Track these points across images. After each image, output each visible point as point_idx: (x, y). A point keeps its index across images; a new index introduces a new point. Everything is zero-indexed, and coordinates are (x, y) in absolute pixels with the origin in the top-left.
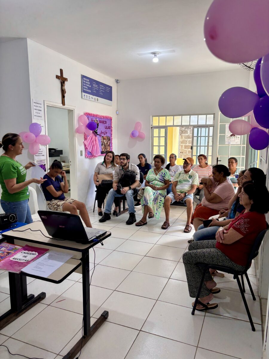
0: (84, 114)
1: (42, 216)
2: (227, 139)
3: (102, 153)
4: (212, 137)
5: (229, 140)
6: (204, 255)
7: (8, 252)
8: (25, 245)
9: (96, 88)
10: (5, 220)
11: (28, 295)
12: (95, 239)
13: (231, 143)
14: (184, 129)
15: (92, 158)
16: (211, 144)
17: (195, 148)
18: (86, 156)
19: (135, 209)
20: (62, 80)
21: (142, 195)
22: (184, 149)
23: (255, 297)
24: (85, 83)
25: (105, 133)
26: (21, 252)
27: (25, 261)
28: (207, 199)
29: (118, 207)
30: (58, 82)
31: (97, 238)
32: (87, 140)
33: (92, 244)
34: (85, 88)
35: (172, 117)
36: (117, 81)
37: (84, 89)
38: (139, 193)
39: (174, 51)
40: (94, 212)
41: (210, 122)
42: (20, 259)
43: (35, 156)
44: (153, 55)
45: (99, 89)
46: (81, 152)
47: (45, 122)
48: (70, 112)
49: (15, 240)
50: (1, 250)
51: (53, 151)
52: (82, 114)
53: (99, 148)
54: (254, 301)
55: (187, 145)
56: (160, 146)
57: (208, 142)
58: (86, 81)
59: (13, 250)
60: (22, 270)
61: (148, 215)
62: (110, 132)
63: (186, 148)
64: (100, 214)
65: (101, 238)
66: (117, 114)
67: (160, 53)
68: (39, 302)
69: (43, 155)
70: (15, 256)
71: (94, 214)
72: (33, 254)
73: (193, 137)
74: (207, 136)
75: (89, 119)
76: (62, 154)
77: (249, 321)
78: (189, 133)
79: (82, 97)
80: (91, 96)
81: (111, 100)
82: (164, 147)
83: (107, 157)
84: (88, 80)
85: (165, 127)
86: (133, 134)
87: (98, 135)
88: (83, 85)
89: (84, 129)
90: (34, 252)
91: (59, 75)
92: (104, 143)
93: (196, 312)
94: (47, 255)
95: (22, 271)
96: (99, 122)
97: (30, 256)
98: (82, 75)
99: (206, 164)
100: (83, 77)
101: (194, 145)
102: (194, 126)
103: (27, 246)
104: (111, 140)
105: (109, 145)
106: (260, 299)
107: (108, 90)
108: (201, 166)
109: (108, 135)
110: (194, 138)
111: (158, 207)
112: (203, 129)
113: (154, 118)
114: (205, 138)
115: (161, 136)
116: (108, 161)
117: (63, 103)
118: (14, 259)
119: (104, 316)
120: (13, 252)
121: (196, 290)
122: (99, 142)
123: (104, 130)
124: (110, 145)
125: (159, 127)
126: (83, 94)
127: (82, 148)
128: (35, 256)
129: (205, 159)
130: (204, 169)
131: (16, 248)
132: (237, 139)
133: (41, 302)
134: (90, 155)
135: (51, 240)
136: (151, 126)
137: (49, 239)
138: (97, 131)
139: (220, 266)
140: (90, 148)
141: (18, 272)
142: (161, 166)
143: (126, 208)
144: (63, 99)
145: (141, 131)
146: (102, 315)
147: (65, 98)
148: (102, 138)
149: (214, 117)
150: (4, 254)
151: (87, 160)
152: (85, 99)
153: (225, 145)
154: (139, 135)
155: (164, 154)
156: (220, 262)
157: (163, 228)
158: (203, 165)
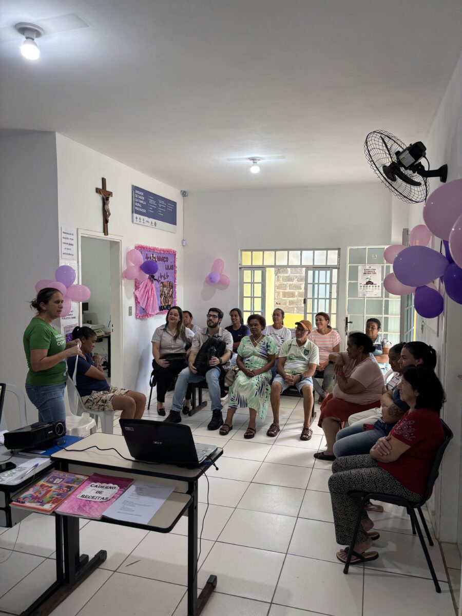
0: (136, 248)
2: (361, 289)
3: (161, 308)
4: (336, 285)
5: (364, 291)
6: (363, 478)
7: (69, 486)
8: (91, 474)
9: (154, 205)
10: (49, 433)
11: (80, 556)
12: (206, 461)
13: (368, 295)
15: (146, 317)
16: (334, 295)
17: (309, 302)
18: (136, 316)
19: (222, 403)
20: (105, 195)
21: (232, 380)
23: (433, 540)
24: (138, 198)
25: (165, 277)
26: (90, 485)
27: (102, 500)
28: (341, 387)
30: (98, 199)
31: (209, 457)
32: (140, 289)
33: (203, 468)
34: (138, 207)
35: (273, 252)
36: (184, 194)
37: (136, 208)
39: (283, 157)
40: (148, 409)
41: (333, 261)
42: (93, 497)
44: (252, 162)
45: (158, 206)
46: (130, 308)
47: (78, 263)
48: (115, 245)
49: (70, 466)
50: (55, 482)
52: (132, 248)
53: (157, 302)
54: (431, 546)
56: (254, 297)
57: (330, 293)
58: (138, 194)
59: (75, 481)
62: (173, 274)
64: (161, 412)
65: (212, 459)
66: (184, 246)
67: (262, 158)
68: (98, 568)
69: (74, 318)
70: (84, 493)
71: (149, 413)
72: (110, 488)
73: (306, 284)
74: (328, 284)
75: (143, 255)
76: (87, 309)
77: (431, 578)
79: (132, 221)
80: (146, 218)
81: (175, 223)
82: (260, 299)
83: (169, 316)
84: (142, 194)
85: (263, 268)
86: (211, 278)
87: (155, 280)
88: (135, 202)
89: (136, 272)
90: (111, 485)
91: (100, 187)
92: (163, 293)
93: (351, 568)
94: (132, 488)
95: (103, 516)
96: (157, 260)
97: (109, 491)
98: (133, 186)
99: (329, 327)
100: (135, 188)
101: (308, 297)
102: (308, 268)
103: (96, 474)
104: (174, 287)
105: (171, 296)
107: (171, 208)
108: (319, 331)
109: (170, 279)
110: (309, 285)
112: (323, 273)
113: (243, 253)
114: (326, 286)
115: (255, 282)
116: (173, 321)
117: (105, 231)
118: (83, 496)
119: (211, 583)
120: (77, 486)
121: (347, 534)
122: (157, 291)
123: (164, 272)
124: (174, 296)
125: (253, 268)
126: (135, 215)
127: (131, 302)
128: (117, 491)
129: (326, 320)
130: (325, 336)
131: (78, 479)
132: (376, 289)
133: (100, 567)
134: (143, 314)
135: (134, 463)
136: (239, 266)
137: (131, 462)
139: (387, 494)
140: (143, 303)
142: (260, 332)
143: (203, 401)
144: (106, 225)
145: (223, 274)
146: (208, 582)
147: (108, 224)
148: (161, 285)
149: (339, 254)
150: (63, 489)
151: (138, 321)
152: (138, 224)
153: (357, 297)
154: (220, 281)
155: (260, 310)
156: (387, 489)
157: (270, 434)
158: (323, 329)
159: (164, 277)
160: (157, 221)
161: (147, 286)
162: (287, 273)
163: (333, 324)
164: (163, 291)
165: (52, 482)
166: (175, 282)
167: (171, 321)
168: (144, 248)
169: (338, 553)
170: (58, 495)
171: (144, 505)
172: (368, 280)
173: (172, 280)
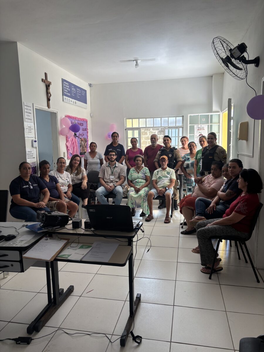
0: (65, 116)
2: (196, 139)
3: (81, 154)
18: (68, 158)
20: (47, 83)
24: (66, 87)
32: (69, 141)
33: (136, 231)
35: (145, 119)
36: (90, 85)
37: (65, 92)
41: (179, 124)
43: (27, 158)
44: (135, 62)
45: (76, 92)
46: (64, 153)
47: (34, 124)
48: (54, 114)
53: (78, 150)
62: (86, 133)
66: (91, 117)
68: (70, 295)
69: (34, 158)
80: (71, 99)
81: (86, 102)
84: (68, 84)
85: (139, 129)
88: (64, 89)
92: (82, 145)
100: (63, 81)
102: (165, 128)
104: (87, 141)
105: (86, 147)
107: (83, 93)
112: (174, 130)
113: (127, 120)
114: (176, 138)
117: (48, 106)
119: (139, 298)
122: (78, 143)
123: (81, 132)
125: (133, 129)
127: (65, 149)
136: (125, 128)
140: (71, 150)
147: (50, 101)
148: (80, 139)
149: (183, 120)
152: (66, 102)
159: (82, 135)
160: (76, 101)
161: (72, 140)
164: (81, 143)
166: (88, 138)
168: (70, 117)
172: (200, 134)
173: (86, 137)
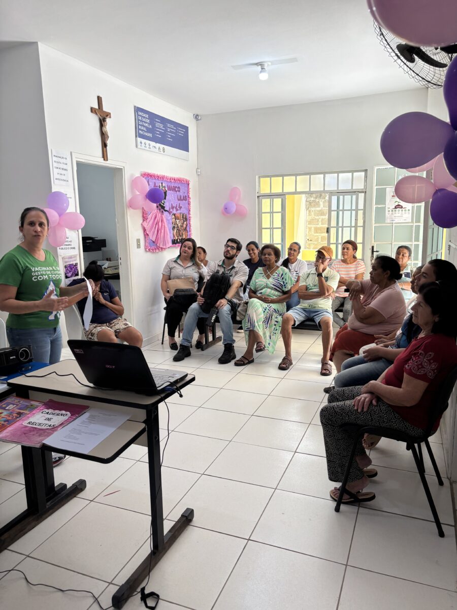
0: (141, 175)
1: (75, 350)
2: (389, 214)
3: (175, 242)
4: (362, 211)
5: (393, 216)
7: (20, 412)
8: (48, 400)
9: (161, 129)
10: (11, 358)
11: (56, 485)
12: (168, 388)
13: (396, 221)
14: (312, 199)
16: (360, 223)
17: (333, 231)
18: (146, 249)
20: (102, 115)
21: (244, 313)
22: (313, 233)
23: (443, 479)
24: (142, 121)
25: (178, 208)
26: (42, 411)
27: (48, 427)
28: (357, 317)
29: (204, 335)
30: (94, 120)
31: (172, 384)
32: (148, 220)
33: (163, 395)
34: (142, 130)
35: (294, 178)
36: (196, 117)
37: (140, 131)
38: (239, 309)
39: (295, 60)
40: (162, 344)
41: (359, 185)
42: (40, 424)
43: (59, 248)
44: (259, 68)
45: (166, 130)
46: (138, 241)
47: (74, 189)
48: (118, 172)
50: (7, 408)
51: (91, 241)
52: (138, 175)
53: (170, 235)
54: (441, 486)
55: (318, 226)
56: (273, 228)
57: (356, 220)
58: (142, 117)
59: (28, 408)
60: (44, 442)
61: (255, 347)
62: (187, 205)
63: (317, 233)
64: (173, 346)
65: (179, 385)
66: (199, 175)
67: (272, 63)
68: (75, 497)
69: (74, 248)
70: (32, 420)
71: (163, 348)
72: (62, 415)
73: (330, 211)
74: (354, 210)
75: (150, 183)
76: (105, 246)
77: (433, 520)
78: (322, 206)
79: (137, 146)
80: (153, 144)
81: (187, 150)
82: (280, 230)
84: (147, 116)
85: (282, 195)
86: (226, 209)
87: (166, 211)
88: (139, 125)
89: (142, 201)
90: (64, 412)
92: (176, 226)
93: (342, 507)
94: (86, 415)
95: (44, 444)
96: (167, 189)
97: (57, 418)
98: (135, 107)
100: (138, 110)
101: (332, 226)
102: (331, 193)
103: (51, 401)
104: (188, 220)
105: (185, 229)
106: (451, 484)
107: (181, 133)
108: (344, 261)
109: (183, 211)
110: (332, 212)
111: (272, 334)
112: (348, 198)
113: (262, 179)
114: (351, 212)
115: (274, 211)
116: (186, 255)
117: (105, 156)
118: (29, 423)
119: (186, 517)
120: (28, 412)
121: (339, 470)
122: (169, 223)
123: (175, 203)
124: (188, 229)
125: (271, 196)
126: (139, 140)
127: (140, 235)
128: (66, 418)
130: (350, 266)
131: (31, 405)
132: (405, 213)
133: (78, 496)
134: (154, 246)
135: (91, 389)
136: (257, 195)
138: (164, 204)
139: (384, 428)
140: (153, 235)
141: (38, 446)
143: (217, 337)
144: (105, 149)
145: (241, 203)
146: (183, 516)
147: (108, 147)
148: (173, 216)
149: (366, 177)
150: (12, 415)
151: (149, 255)
152: (143, 149)
153: (385, 223)
154: (236, 211)
155: (280, 242)
156: (384, 422)
157: (281, 368)
158: (348, 260)
159: (176, 208)
160: (166, 147)
161: (156, 217)
162: (319, 207)
163: (359, 254)
164: (175, 223)
165: (4, 409)
166: (189, 214)
167: (183, 254)
168: (151, 176)
169: (332, 491)
170: (5, 421)
171: (91, 434)
172: (397, 204)
173: (185, 212)
